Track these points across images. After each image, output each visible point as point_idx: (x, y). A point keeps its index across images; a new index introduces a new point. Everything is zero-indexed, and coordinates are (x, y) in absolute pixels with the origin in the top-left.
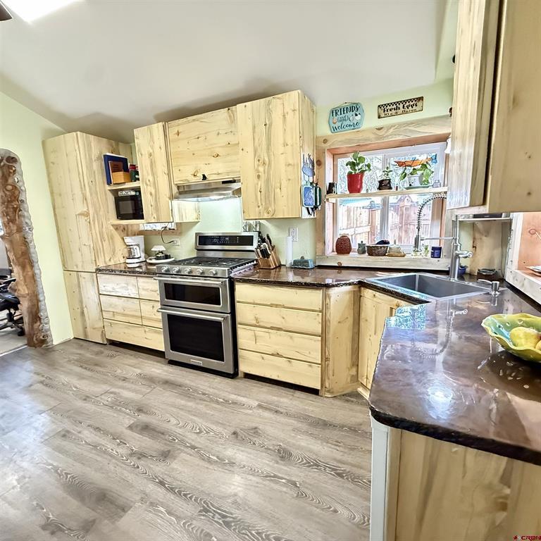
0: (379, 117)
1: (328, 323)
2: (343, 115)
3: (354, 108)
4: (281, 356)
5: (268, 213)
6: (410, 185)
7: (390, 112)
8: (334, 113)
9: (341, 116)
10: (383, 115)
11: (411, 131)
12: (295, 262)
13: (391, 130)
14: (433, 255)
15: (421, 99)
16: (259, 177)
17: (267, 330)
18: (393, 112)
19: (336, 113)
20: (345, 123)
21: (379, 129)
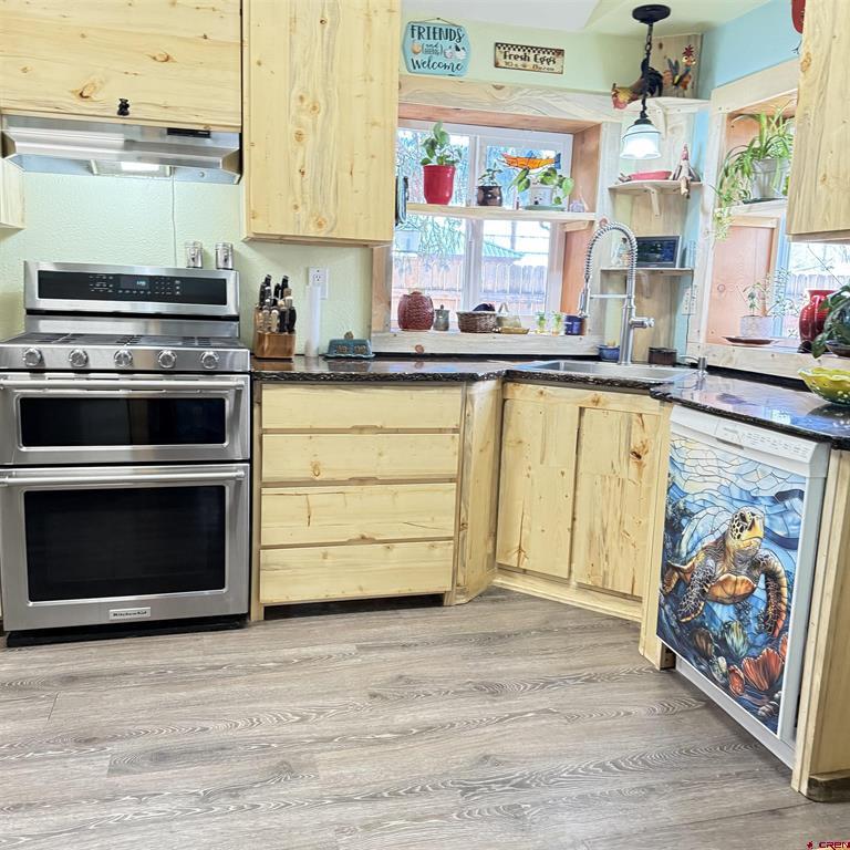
0: (497, 65)
1: (468, 452)
2: (432, 42)
3: (453, 33)
4: (373, 541)
5: (320, 225)
6: (536, 203)
7: (514, 62)
8: (416, 33)
9: (429, 42)
10: (502, 64)
11: (548, 105)
12: (334, 345)
13: (517, 96)
14: (569, 331)
15: (560, 52)
16: (299, 136)
17: (337, 489)
18: (519, 62)
19: (420, 33)
20: (436, 59)
21: (499, 88)
